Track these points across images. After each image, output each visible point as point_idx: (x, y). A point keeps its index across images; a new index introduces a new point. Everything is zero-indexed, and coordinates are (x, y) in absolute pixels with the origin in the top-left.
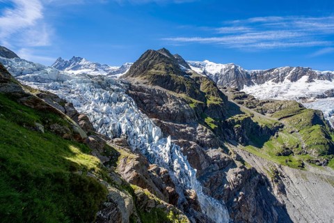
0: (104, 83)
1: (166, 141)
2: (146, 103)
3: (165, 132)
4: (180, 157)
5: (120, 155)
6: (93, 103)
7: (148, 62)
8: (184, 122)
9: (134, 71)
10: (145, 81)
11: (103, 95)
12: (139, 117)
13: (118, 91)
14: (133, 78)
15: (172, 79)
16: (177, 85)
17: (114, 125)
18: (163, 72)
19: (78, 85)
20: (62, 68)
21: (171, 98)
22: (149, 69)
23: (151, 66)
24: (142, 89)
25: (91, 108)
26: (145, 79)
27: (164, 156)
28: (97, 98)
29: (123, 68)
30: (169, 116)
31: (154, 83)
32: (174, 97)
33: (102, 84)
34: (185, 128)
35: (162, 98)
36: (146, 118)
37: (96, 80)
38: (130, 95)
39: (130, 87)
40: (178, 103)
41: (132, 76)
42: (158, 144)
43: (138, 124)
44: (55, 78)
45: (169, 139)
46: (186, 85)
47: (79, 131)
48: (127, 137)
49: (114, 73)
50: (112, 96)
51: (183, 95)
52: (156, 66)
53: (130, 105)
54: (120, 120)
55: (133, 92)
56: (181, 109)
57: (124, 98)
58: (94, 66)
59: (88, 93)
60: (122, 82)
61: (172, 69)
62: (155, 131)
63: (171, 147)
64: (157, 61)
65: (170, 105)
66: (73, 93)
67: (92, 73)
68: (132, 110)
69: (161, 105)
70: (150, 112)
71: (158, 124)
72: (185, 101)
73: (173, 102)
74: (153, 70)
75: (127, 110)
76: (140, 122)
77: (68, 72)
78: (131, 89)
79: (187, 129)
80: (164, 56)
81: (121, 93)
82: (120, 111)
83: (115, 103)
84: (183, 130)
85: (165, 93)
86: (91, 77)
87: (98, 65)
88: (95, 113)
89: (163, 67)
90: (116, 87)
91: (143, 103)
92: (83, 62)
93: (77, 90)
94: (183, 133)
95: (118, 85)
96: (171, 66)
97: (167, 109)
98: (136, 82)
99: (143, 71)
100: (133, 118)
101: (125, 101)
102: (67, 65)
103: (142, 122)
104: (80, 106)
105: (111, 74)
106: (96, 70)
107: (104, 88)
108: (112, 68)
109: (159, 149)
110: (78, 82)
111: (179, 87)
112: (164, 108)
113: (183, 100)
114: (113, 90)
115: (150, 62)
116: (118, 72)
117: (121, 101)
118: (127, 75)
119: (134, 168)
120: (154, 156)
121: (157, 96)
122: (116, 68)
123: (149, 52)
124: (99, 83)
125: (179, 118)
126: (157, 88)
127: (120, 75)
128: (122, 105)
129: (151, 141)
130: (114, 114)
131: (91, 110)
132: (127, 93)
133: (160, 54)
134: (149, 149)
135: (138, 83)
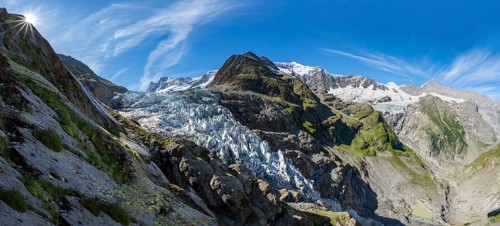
0: (195, 96)
7: (234, 67)
8: (285, 130)
9: (221, 78)
10: (234, 87)
11: (197, 110)
12: (240, 131)
13: (210, 102)
14: (221, 86)
15: (264, 81)
16: (270, 88)
18: (253, 76)
19: (173, 104)
20: (153, 90)
21: (267, 103)
22: (237, 74)
23: (239, 71)
24: (235, 97)
25: (193, 129)
26: (234, 84)
28: (192, 114)
29: (205, 78)
30: (269, 125)
31: (246, 88)
32: (270, 103)
33: (193, 98)
34: (287, 136)
35: (258, 104)
36: (248, 131)
38: (224, 105)
39: (221, 95)
40: (276, 109)
41: (219, 84)
43: (242, 139)
44: (153, 100)
46: (280, 88)
49: (197, 84)
50: (206, 109)
51: (278, 99)
52: (243, 70)
53: (228, 117)
54: (223, 138)
55: (226, 102)
56: (280, 115)
57: (219, 110)
58: (178, 82)
59: (183, 110)
60: (212, 92)
61: (262, 71)
64: (244, 65)
65: (268, 111)
67: (177, 88)
68: (231, 123)
69: (258, 113)
70: (248, 122)
72: (282, 105)
73: (270, 108)
74: (241, 74)
75: (226, 124)
76: (243, 137)
77: (159, 92)
78: (222, 98)
80: (251, 60)
81: (215, 104)
82: (219, 127)
83: (212, 117)
84: (285, 139)
85: (260, 99)
86: (181, 92)
87: (181, 79)
89: (253, 70)
90: (208, 99)
91: (239, 112)
92: (169, 81)
93: (174, 109)
94: (286, 142)
95: (209, 96)
96: (260, 68)
97: (266, 116)
98: (224, 89)
99: (230, 77)
100: (234, 133)
101: (221, 113)
102: (157, 86)
103: (246, 137)
104: (179, 127)
105: (194, 85)
106: (181, 84)
107: (196, 102)
108: (194, 79)
110: (172, 101)
111: (273, 90)
112: (262, 115)
113: (279, 104)
114: (206, 103)
115: (237, 67)
116: (201, 82)
117: (217, 114)
118: (212, 84)
121: (252, 102)
122: (198, 78)
124: (191, 98)
125: (279, 126)
126: (250, 93)
128: (219, 118)
130: (214, 131)
131: (193, 132)
132: (220, 103)
135: (227, 91)
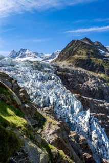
0: (39, 66)
1: (85, 114)
2: (70, 81)
3: (85, 106)
4: (98, 128)
5: (46, 120)
6: (31, 81)
7: (72, 49)
8: (103, 98)
9: (62, 57)
10: (70, 64)
11: (38, 75)
12: (64, 92)
13: (49, 72)
14: (61, 62)
15: (92, 61)
16: (97, 66)
17: (44, 97)
18: (84, 57)
19: (23, 68)
20: (14, 57)
21: (91, 77)
22: (73, 55)
23: (75, 53)
24: (67, 71)
25: (30, 84)
26: (70, 62)
27: (83, 126)
28: (34, 77)
29: (54, 54)
30: (89, 92)
31: (77, 65)
32: (93, 77)
33: (38, 67)
34: (104, 103)
35: (83, 77)
36: (70, 93)
37: (35, 64)
38: (57, 75)
39: (58, 68)
40: (97, 82)
41: (60, 61)
42: (79, 115)
43: (63, 97)
44: (9, 63)
45: (88, 112)
46: (105, 66)
47: (16, 100)
48: (54, 107)
49: (47, 59)
50: (44, 75)
51: (102, 75)
52: (79, 52)
53: (58, 83)
54: (50, 94)
55: (60, 73)
56: (100, 86)
57: (53, 77)
58: (34, 55)
59: (29, 74)
60: (52, 65)
61: (92, 54)
62: (76, 105)
63: (90, 119)
64: (80, 48)
65: (90, 83)
66: (19, 73)
67: (33, 59)
68: (59, 87)
69: (82, 83)
70: (73, 88)
71: (79, 98)
72: (104, 80)
73: (93, 81)
74: (76, 55)
75: (55, 86)
76: (64, 96)
77: (18, 59)
78: (58, 70)
79: (105, 104)
80: (85, 44)
81: (51, 73)
82: (50, 87)
83: (47, 81)
84: (101, 105)
85: (85, 74)
86: (31, 62)
87: (37, 54)
88: (33, 88)
89: (85, 52)
90: (48, 69)
91: (67, 81)
92: (27, 52)
93: (22, 72)
94: (101, 107)
95: (49, 68)
96: (91, 51)
97: (88, 86)
98: (62, 65)
99: (68, 57)
100: (59, 93)
101: (54, 79)
102: (17, 55)
103: (66, 96)
104: (23, 83)
105: (45, 59)
106: (35, 57)
107: (39, 70)
108: (46, 55)
109: (79, 120)
110: (23, 66)
111: (98, 68)
112: (85, 85)
113: (102, 79)
114: (46, 71)
115: (74, 50)
116: (50, 58)
117: (51, 79)
118: (56, 60)
119: (56, 132)
120: (74, 125)
121: (79, 75)
122: (49, 55)
123: (73, 41)
124: (37, 66)
125: (98, 95)
126: (79, 69)
127: (52, 60)
128: (51, 82)
129: (73, 112)
130: (45, 89)
131: (29, 86)
132: (55, 73)
133: (82, 42)
134: (71, 118)
135: (64, 66)
